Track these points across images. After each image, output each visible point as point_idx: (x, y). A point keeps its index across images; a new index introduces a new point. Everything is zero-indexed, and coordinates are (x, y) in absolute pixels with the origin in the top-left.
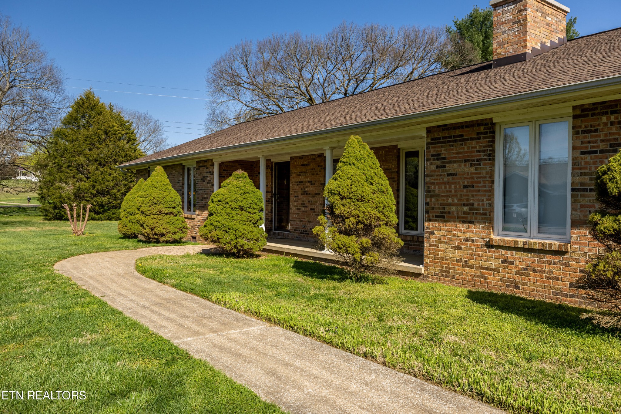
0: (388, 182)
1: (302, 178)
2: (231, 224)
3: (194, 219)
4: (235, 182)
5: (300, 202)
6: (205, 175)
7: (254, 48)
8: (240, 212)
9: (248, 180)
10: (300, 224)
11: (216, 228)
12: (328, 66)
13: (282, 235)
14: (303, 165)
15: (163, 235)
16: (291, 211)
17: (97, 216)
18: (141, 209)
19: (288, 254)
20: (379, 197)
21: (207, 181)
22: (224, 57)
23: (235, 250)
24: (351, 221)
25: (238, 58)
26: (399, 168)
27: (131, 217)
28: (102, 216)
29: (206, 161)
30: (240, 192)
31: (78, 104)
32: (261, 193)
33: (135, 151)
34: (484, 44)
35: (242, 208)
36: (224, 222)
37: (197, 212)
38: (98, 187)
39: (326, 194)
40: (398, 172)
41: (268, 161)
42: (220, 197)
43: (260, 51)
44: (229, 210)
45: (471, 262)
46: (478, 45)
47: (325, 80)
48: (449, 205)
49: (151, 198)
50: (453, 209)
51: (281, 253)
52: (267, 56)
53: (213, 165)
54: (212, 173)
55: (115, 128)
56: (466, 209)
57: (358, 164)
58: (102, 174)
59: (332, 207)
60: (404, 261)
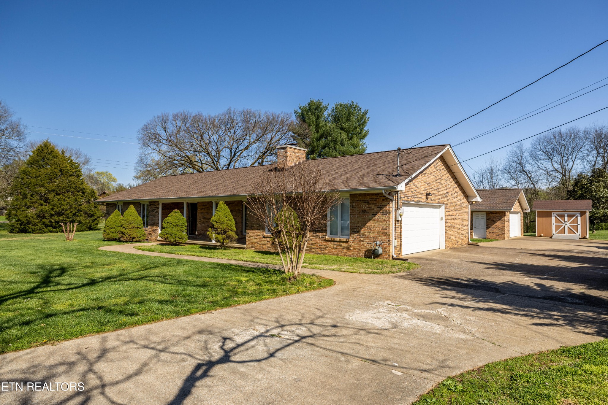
0: (232, 217)
1: (203, 211)
2: (173, 232)
3: (147, 230)
4: (174, 215)
5: (202, 222)
6: (154, 209)
7: (171, 118)
8: (177, 227)
9: (180, 213)
10: (202, 232)
11: (167, 234)
12: (220, 133)
13: (193, 237)
14: (203, 205)
15: (133, 238)
16: (198, 226)
17: (54, 230)
18: (123, 226)
19: (197, 244)
20: (229, 222)
21: (155, 212)
22: (149, 122)
23: (175, 243)
24: (219, 230)
25: (159, 124)
26: (242, 209)
27: (112, 230)
28: (58, 230)
29: (155, 202)
30: (177, 219)
31: (38, 150)
32: (185, 218)
33: (82, 184)
34: (316, 122)
35: (178, 225)
36: (170, 231)
37: (149, 227)
38: (56, 209)
39: (211, 221)
40: (242, 211)
41: (188, 203)
42: (168, 221)
43: (175, 120)
44: (172, 226)
45: (259, 242)
46: (313, 123)
47: (218, 140)
48: (253, 224)
49: (128, 220)
50: (254, 225)
51: (194, 244)
52: (179, 123)
53: (159, 204)
54: (159, 208)
55: (68, 168)
56: (258, 225)
57: (222, 211)
58: (59, 200)
59: (213, 225)
60: (237, 244)
